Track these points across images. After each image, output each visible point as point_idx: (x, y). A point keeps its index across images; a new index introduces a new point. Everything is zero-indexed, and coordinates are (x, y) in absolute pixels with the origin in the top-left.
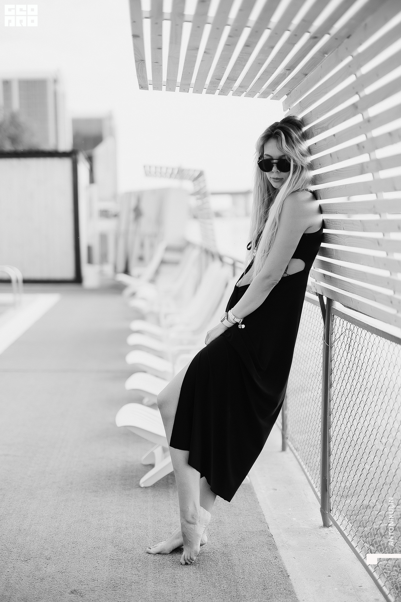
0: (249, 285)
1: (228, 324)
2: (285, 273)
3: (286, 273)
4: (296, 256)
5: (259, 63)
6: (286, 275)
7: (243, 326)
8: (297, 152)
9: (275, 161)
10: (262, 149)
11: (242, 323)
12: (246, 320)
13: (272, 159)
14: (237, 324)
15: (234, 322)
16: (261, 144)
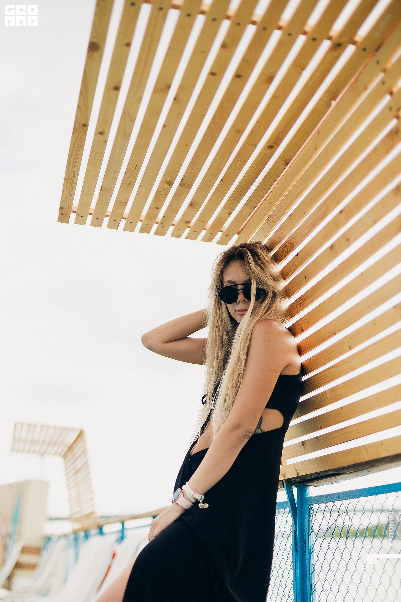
0: (208, 448)
1: (185, 504)
2: (259, 427)
3: (260, 429)
4: (271, 405)
5: (238, 131)
6: (259, 432)
7: (206, 506)
8: (268, 274)
9: (240, 287)
10: (221, 275)
11: (204, 502)
12: (209, 495)
13: (236, 285)
14: (197, 502)
15: (194, 501)
16: (220, 268)
